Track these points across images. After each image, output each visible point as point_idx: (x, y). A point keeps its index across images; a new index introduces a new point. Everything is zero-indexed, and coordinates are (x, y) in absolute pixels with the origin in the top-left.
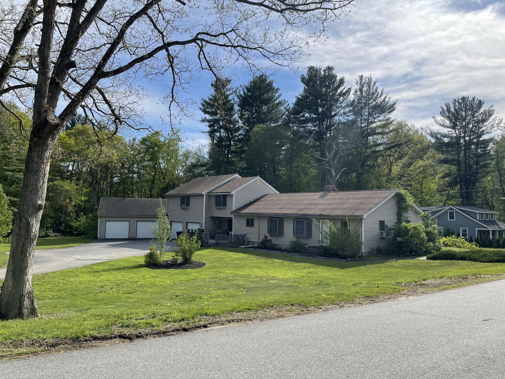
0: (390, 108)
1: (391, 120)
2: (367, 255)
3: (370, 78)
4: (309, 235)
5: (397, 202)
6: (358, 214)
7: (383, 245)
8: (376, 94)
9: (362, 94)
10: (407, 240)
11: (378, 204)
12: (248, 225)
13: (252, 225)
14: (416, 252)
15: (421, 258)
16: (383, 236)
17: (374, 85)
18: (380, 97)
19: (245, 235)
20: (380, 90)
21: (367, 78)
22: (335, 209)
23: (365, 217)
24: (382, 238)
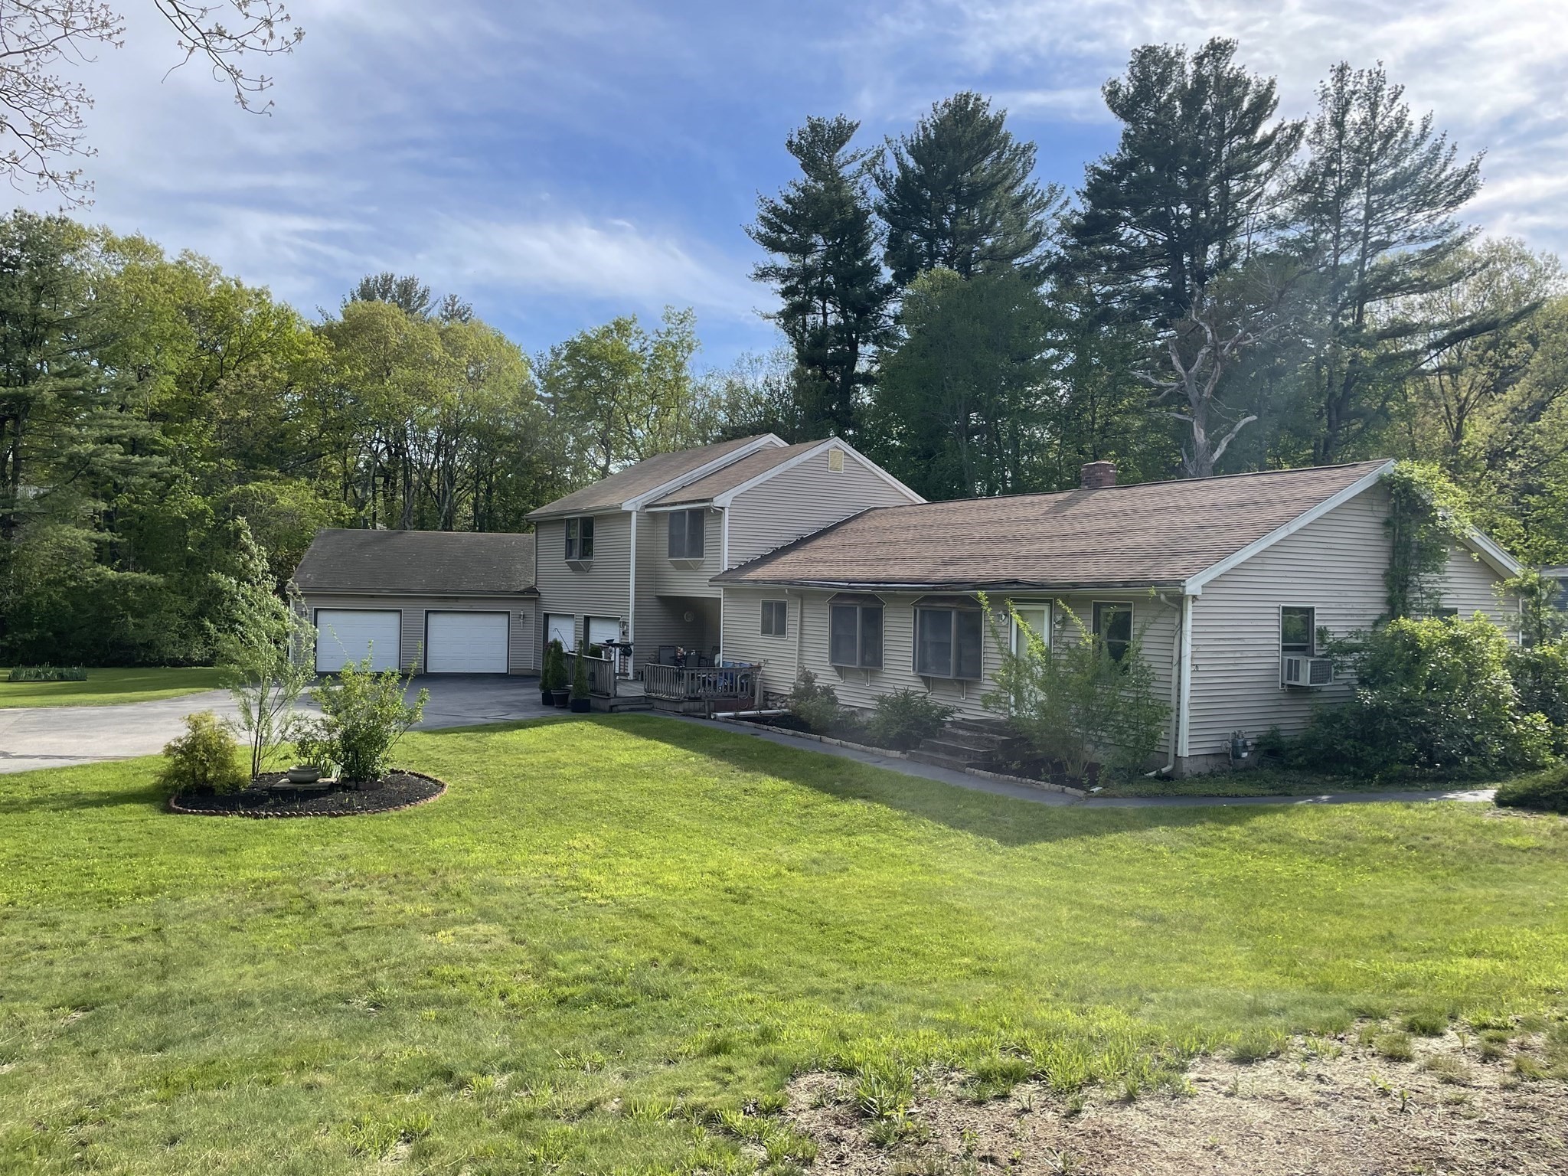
0: (1458, 184)
1: (1459, 233)
2: (1205, 770)
3: (1378, 73)
5: (1387, 523)
6: (1165, 574)
7: (1293, 722)
8: (1400, 135)
9: (1340, 136)
10: (1406, 700)
11: (1272, 527)
12: (766, 630)
13: (781, 631)
14: (1451, 761)
15: (1466, 797)
16: (1297, 679)
17: (1393, 100)
18: (1416, 145)
19: (759, 667)
20: (1415, 117)
21: (1366, 73)
22: (1083, 553)
23: (1192, 587)
24: (1295, 691)
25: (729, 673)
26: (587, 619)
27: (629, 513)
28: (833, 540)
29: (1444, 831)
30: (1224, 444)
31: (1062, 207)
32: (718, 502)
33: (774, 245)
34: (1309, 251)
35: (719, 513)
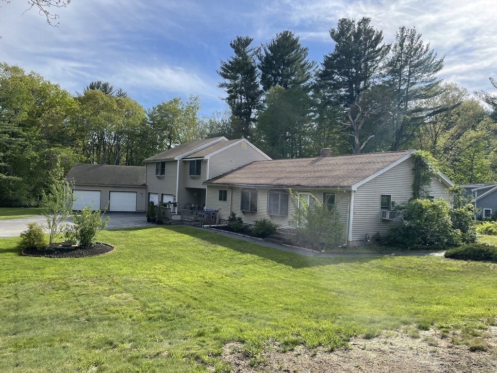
0: (437, 65)
1: (437, 80)
2: (357, 245)
3: (414, 30)
4: (284, 214)
5: (413, 170)
6: (345, 184)
7: (384, 231)
8: (420, 49)
9: (402, 49)
10: (418, 224)
11: (378, 170)
12: (220, 199)
13: (225, 199)
14: (431, 243)
15: (437, 254)
16: (385, 217)
17: (418, 39)
18: (425, 53)
19: (218, 211)
20: (425, 44)
21: (410, 30)
22: (321, 177)
23: (354, 188)
24: (384, 221)
25: (208, 213)
26: (163, 195)
27: (177, 161)
28: (242, 171)
29: (429, 265)
30: (364, 144)
31: (316, 68)
32: (206, 158)
33: (225, 77)
34: (391, 84)
35: (206, 161)
